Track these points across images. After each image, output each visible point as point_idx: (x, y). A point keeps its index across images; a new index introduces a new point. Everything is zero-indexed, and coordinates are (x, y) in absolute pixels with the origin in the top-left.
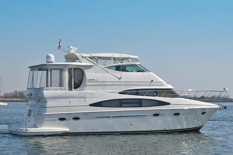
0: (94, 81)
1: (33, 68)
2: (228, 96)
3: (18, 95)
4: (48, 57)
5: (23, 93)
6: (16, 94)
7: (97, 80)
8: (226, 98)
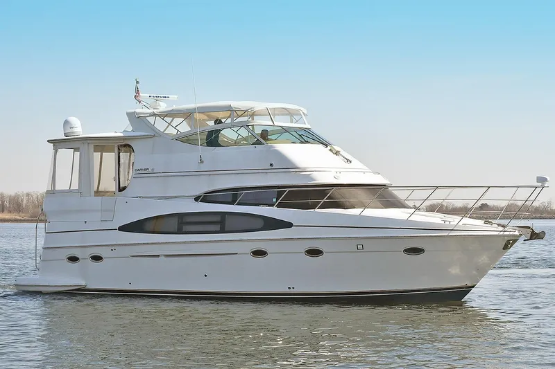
0: (147, 172)
1: (56, 143)
2: (549, 203)
3: (7, 204)
4: (66, 123)
5: (20, 200)
6: (3, 202)
7: (153, 170)
8: (543, 209)
